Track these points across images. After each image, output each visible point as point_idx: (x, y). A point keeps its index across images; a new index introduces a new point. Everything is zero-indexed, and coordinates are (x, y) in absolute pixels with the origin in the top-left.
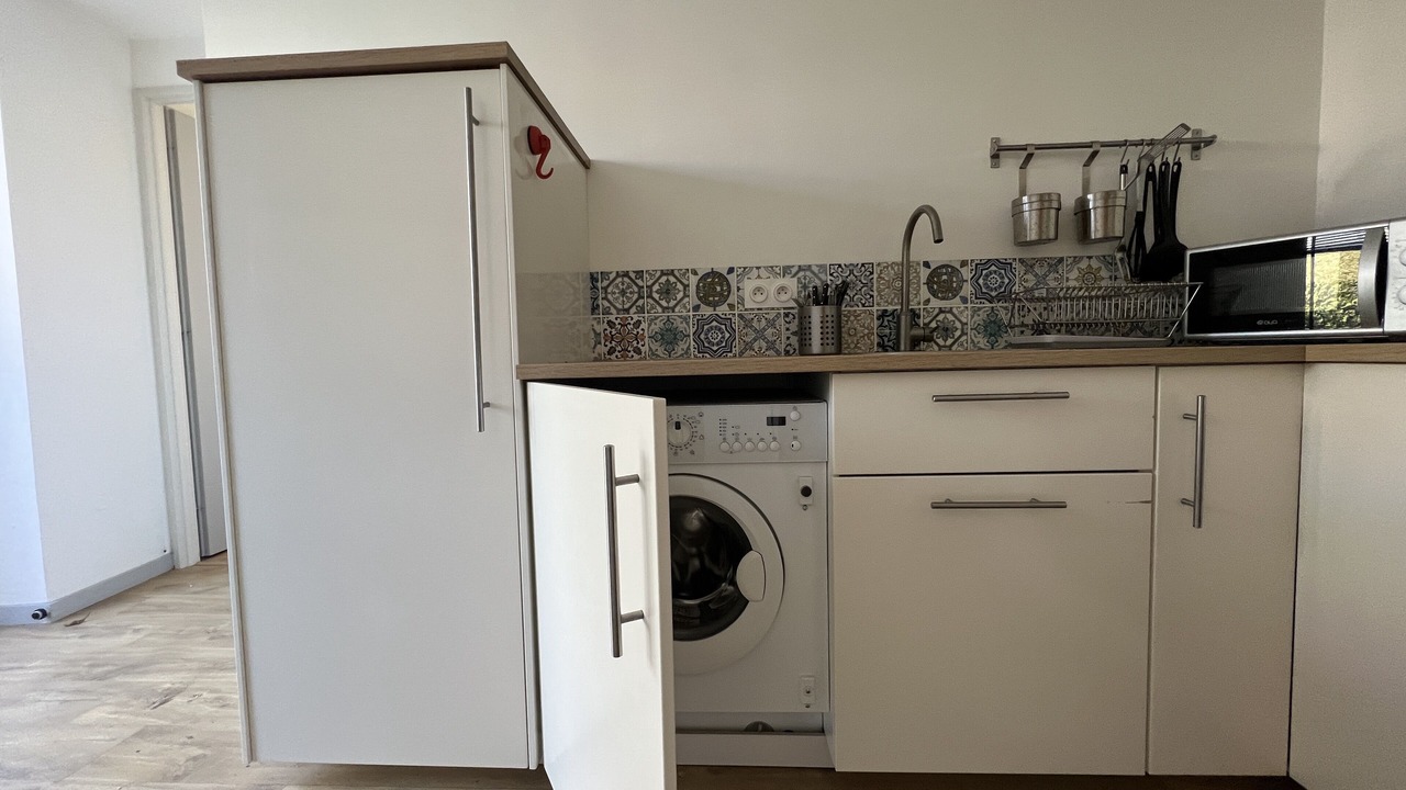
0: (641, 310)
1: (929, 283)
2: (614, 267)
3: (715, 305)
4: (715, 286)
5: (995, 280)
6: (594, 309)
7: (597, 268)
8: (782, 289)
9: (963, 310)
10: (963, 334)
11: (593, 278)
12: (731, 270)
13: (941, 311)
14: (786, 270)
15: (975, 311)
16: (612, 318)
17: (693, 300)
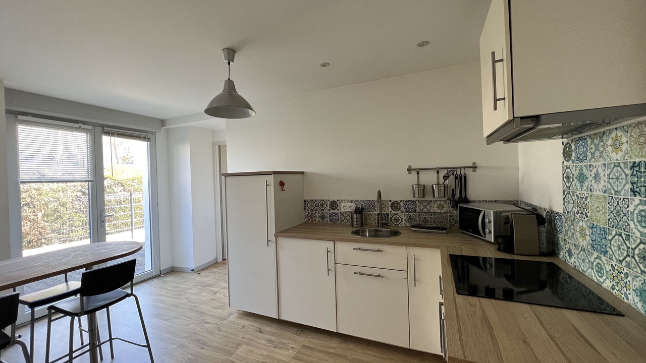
0: (316, 210)
1: (391, 206)
2: (309, 198)
3: (334, 209)
4: (334, 205)
5: (411, 206)
6: (305, 209)
7: (306, 199)
8: (351, 206)
9: (401, 214)
10: (402, 221)
11: (305, 201)
12: (338, 201)
13: (395, 214)
14: (352, 201)
15: (405, 215)
16: (309, 211)
17: (328, 208)
